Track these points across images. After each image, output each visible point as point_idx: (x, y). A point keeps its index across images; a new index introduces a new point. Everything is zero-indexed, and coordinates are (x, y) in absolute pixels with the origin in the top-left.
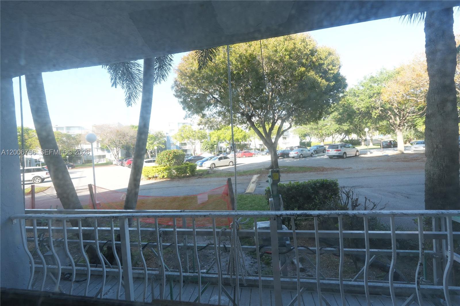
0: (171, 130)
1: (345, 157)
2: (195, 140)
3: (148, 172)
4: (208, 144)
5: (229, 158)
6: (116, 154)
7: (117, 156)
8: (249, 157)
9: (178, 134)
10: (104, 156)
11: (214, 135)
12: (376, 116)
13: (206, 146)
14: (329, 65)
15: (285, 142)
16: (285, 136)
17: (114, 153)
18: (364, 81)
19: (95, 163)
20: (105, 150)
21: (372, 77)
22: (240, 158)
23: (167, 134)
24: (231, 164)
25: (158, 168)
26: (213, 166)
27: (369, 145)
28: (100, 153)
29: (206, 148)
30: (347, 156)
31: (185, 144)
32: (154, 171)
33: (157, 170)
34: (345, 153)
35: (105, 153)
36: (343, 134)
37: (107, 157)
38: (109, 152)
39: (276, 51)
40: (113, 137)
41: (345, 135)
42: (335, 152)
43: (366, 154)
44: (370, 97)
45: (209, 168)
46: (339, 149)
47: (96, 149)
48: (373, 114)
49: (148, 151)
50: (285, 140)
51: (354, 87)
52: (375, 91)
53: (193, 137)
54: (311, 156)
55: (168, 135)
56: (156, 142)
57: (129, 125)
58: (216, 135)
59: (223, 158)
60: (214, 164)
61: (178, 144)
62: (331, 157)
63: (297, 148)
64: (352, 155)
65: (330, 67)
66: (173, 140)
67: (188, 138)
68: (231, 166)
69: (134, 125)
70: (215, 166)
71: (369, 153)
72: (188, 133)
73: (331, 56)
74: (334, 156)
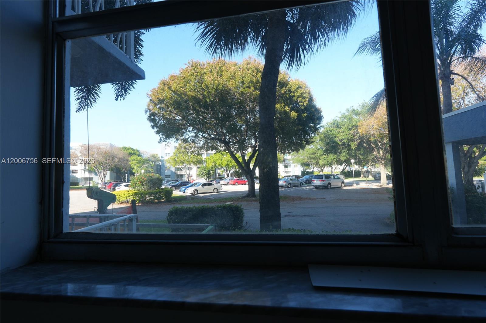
0: (167, 154)
1: (329, 187)
2: (190, 164)
3: (119, 196)
4: (205, 170)
5: (213, 185)
6: (103, 176)
7: (104, 179)
8: (242, 184)
9: (172, 158)
10: (90, 179)
11: (210, 161)
12: (354, 148)
13: (202, 172)
14: (298, 97)
15: (286, 171)
16: (286, 165)
17: (100, 176)
18: (347, 114)
19: (81, 186)
20: (93, 172)
21: (354, 110)
22: (232, 185)
23: (162, 157)
24: (215, 191)
25: (130, 192)
26: (196, 192)
27: (369, 177)
28: (87, 175)
29: (202, 174)
30: (332, 187)
31: (180, 169)
32: (126, 195)
33: (129, 194)
34: (329, 184)
35: (93, 175)
36: (344, 165)
37: (94, 180)
38: (96, 175)
39: (243, 82)
40: (101, 159)
41: (345, 166)
42: (320, 182)
43: (352, 186)
44: (350, 129)
45: (191, 195)
46: (323, 179)
47: (83, 171)
48: (352, 146)
49: (135, 175)
50: (286, 169)
51: (337, 119)
52: (354, 124)
53: (187, 161)
54: (301, 186)
55: (162, 159)
56: (144, 166)
57: (121, 146)
58: (212, 161)
59: (207, 185)
60: (197, 190)
61: (173, 169)
62: (317, 187)
63: (294, 177)
64: (337, 186)
65: (299, 99)
66: (167, 165)
67: (183, 163)
68: (215, 193)
69: (127, 147)
70: (198, 192)
71: (355, 185)
72: (182, 158)
73: (300, 89)
74: (319, 186)
